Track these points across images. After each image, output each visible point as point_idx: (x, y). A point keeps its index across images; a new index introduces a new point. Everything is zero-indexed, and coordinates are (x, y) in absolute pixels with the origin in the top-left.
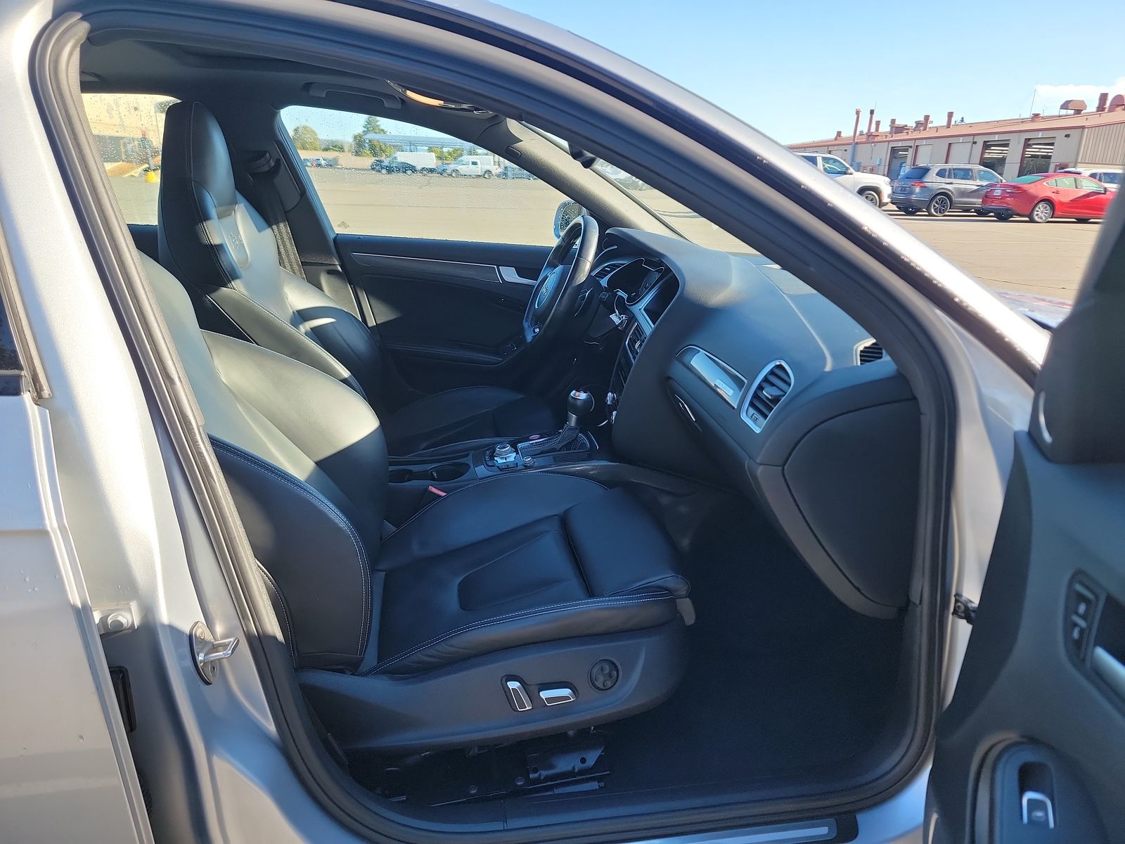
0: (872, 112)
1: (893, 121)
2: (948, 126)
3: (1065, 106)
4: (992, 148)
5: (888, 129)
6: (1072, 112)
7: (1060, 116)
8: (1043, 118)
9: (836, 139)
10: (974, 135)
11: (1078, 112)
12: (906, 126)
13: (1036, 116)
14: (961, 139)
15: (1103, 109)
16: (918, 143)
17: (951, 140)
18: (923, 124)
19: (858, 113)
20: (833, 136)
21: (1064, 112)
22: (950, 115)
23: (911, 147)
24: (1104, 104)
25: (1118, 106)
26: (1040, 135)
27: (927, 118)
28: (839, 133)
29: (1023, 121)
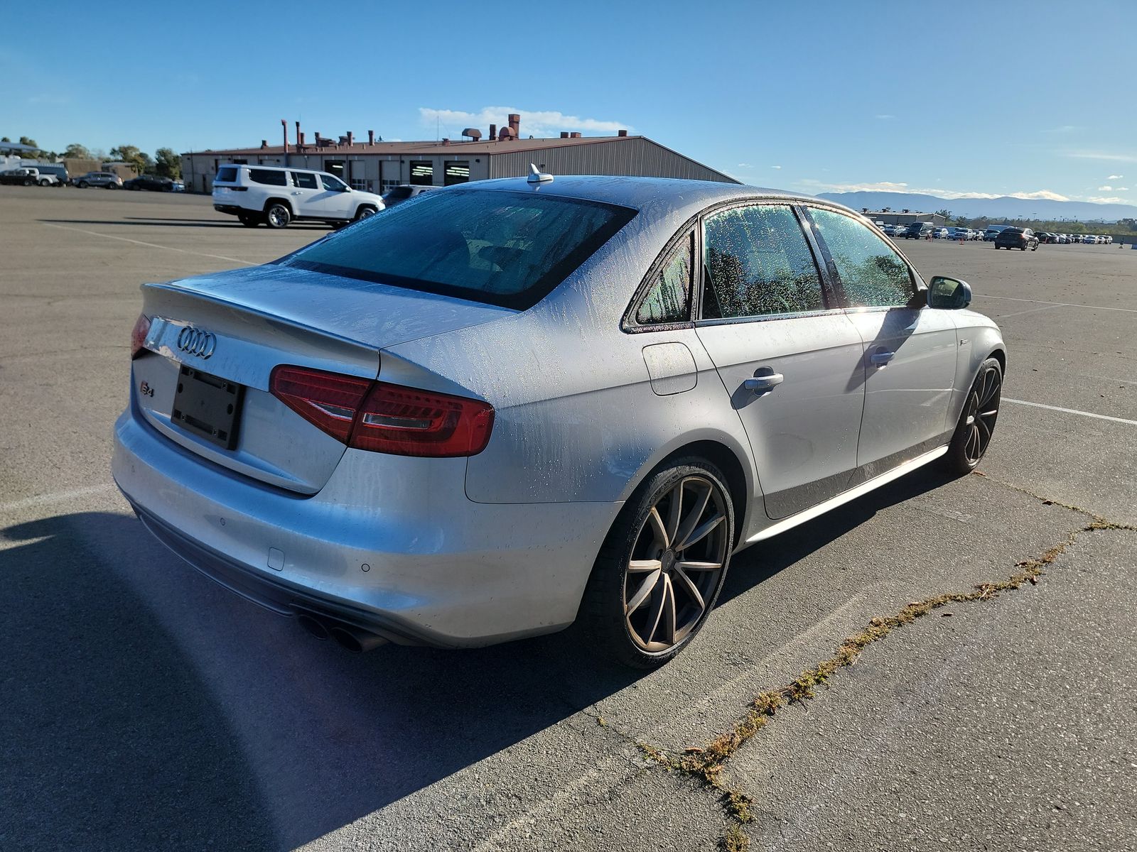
0: (298, 124)
1: (317, 135)
2: (371, 143)
3: (465, 133)
4: (418, 167)
5: (314, 142)
6: (471, 139)
7: (462, 142)
8: (452, 142)
9: (262, 148)
10: (401, 155)
11: (476, 139)
12: (331, 140)
13: (446, 140)
14: (390, 158)
15: (494, 138)
16: (350, 158)
17: (381, 158)
18: (346, 140)
19: (284, 124)
20: (259, 145)
21: (465, 138)
22: (371, 133)
23: (344, 162)
24: (494, 134)
25: (505, 136)
26: (456, 158)
27: (349, 134)
28: (264, 143)
29: (434, 144)
